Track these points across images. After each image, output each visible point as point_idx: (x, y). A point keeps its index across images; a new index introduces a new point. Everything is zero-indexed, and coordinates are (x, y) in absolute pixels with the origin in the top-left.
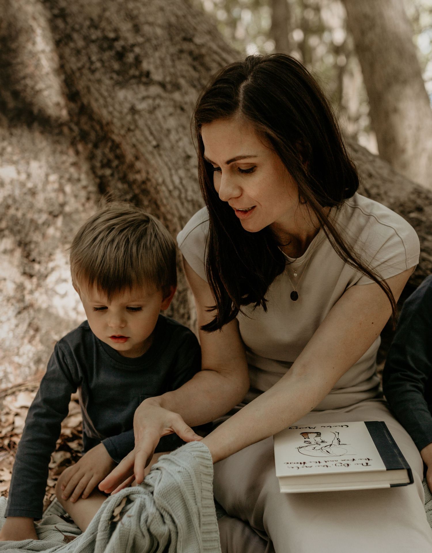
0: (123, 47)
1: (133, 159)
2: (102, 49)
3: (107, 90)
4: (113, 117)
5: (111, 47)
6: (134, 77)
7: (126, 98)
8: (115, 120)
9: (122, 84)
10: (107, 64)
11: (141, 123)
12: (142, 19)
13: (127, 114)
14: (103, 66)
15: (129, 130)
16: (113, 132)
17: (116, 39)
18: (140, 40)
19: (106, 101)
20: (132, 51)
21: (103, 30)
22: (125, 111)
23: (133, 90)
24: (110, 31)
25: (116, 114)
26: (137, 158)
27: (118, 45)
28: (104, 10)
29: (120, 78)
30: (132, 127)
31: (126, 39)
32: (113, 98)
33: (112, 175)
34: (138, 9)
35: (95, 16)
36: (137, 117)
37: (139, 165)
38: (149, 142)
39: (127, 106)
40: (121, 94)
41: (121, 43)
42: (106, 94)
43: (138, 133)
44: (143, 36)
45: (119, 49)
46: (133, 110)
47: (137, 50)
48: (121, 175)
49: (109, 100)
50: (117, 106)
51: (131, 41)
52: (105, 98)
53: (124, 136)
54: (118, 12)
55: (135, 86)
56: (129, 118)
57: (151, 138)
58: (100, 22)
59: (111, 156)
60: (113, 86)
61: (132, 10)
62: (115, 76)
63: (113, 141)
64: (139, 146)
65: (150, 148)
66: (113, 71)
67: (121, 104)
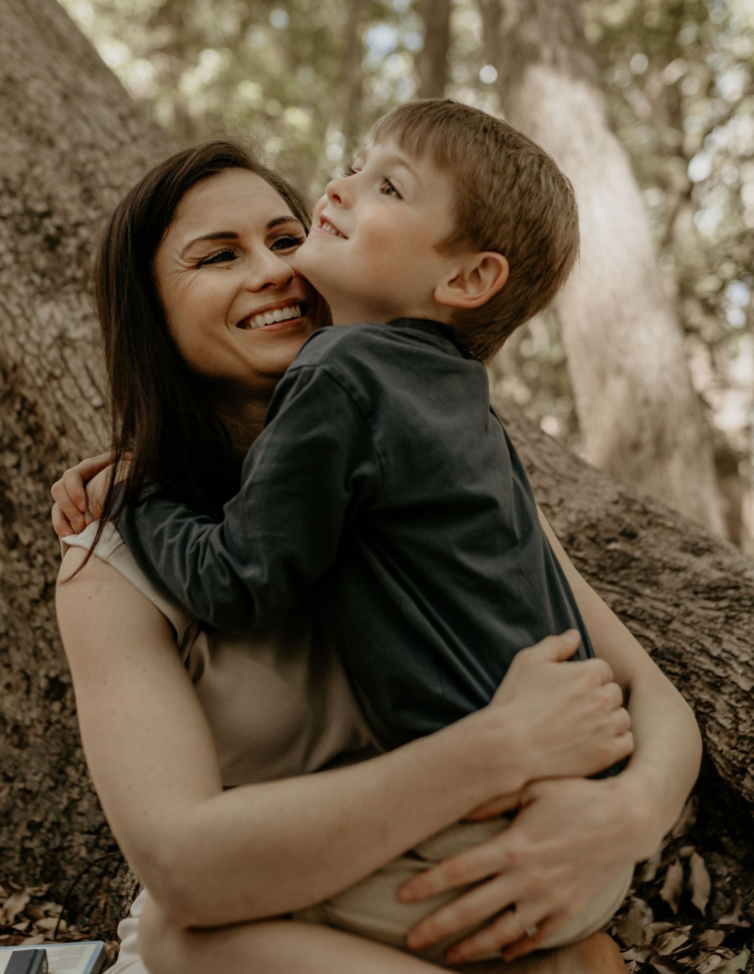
0: (59, 229)
1: (56, 433)
2: (19, 231)
3: (19, 305)
4: (25, 352)
5: (35, 229)
6: (74, 280)
7: (52, 317)
8: (28, 360)
9: (44, 294)
10: (24, 258)
11: (75, 364)
12: (101, 179)
13: (49, 347)
14: (17, 261)
15: (52, 376)
16: (23, 382)
17: (47, 214)
18: (92, 214)
19: (14, 324)
20: (75, 234)
21: (25, 199)
22: (48, 341)
23: (68, 302)
24: (38, 200)
25: (30, 348)
26: (63, 432)
27: (50, 226)
28: (32, 165)
29: (47, 282)
30: (57, 372)
31: (65, 214)
32: (28, 320)
33: (17, 466)
34: (96, 161)
35: (14, 177)
36: (68, 352)
37: (65, 443)
38: (88, 400)
39: (55, 332)
40: (43, 311)
41: (57, 220)
42: (16, 311)
43: (67, 382)
44: (97, 208)
45: (52, 231)
46: (62, 340)
47: (84, 232)
48: (35, 466)
49: (21, 321)
50: (33, 334)
51: (75, 217)
52: (13, 319)
53: (41, 390)
54: (57, 168)
55: (73, 297)
56: (53, 354)
57: (91, 392)
58: (23, 184)
59: (18, 430)
60: (32, 297)
61: (84, 165)
62: (37, 279)
63: (24, 400)
64: (68, 408)
65: (88, 411)
66: (36, 270)
67: (41, 328)
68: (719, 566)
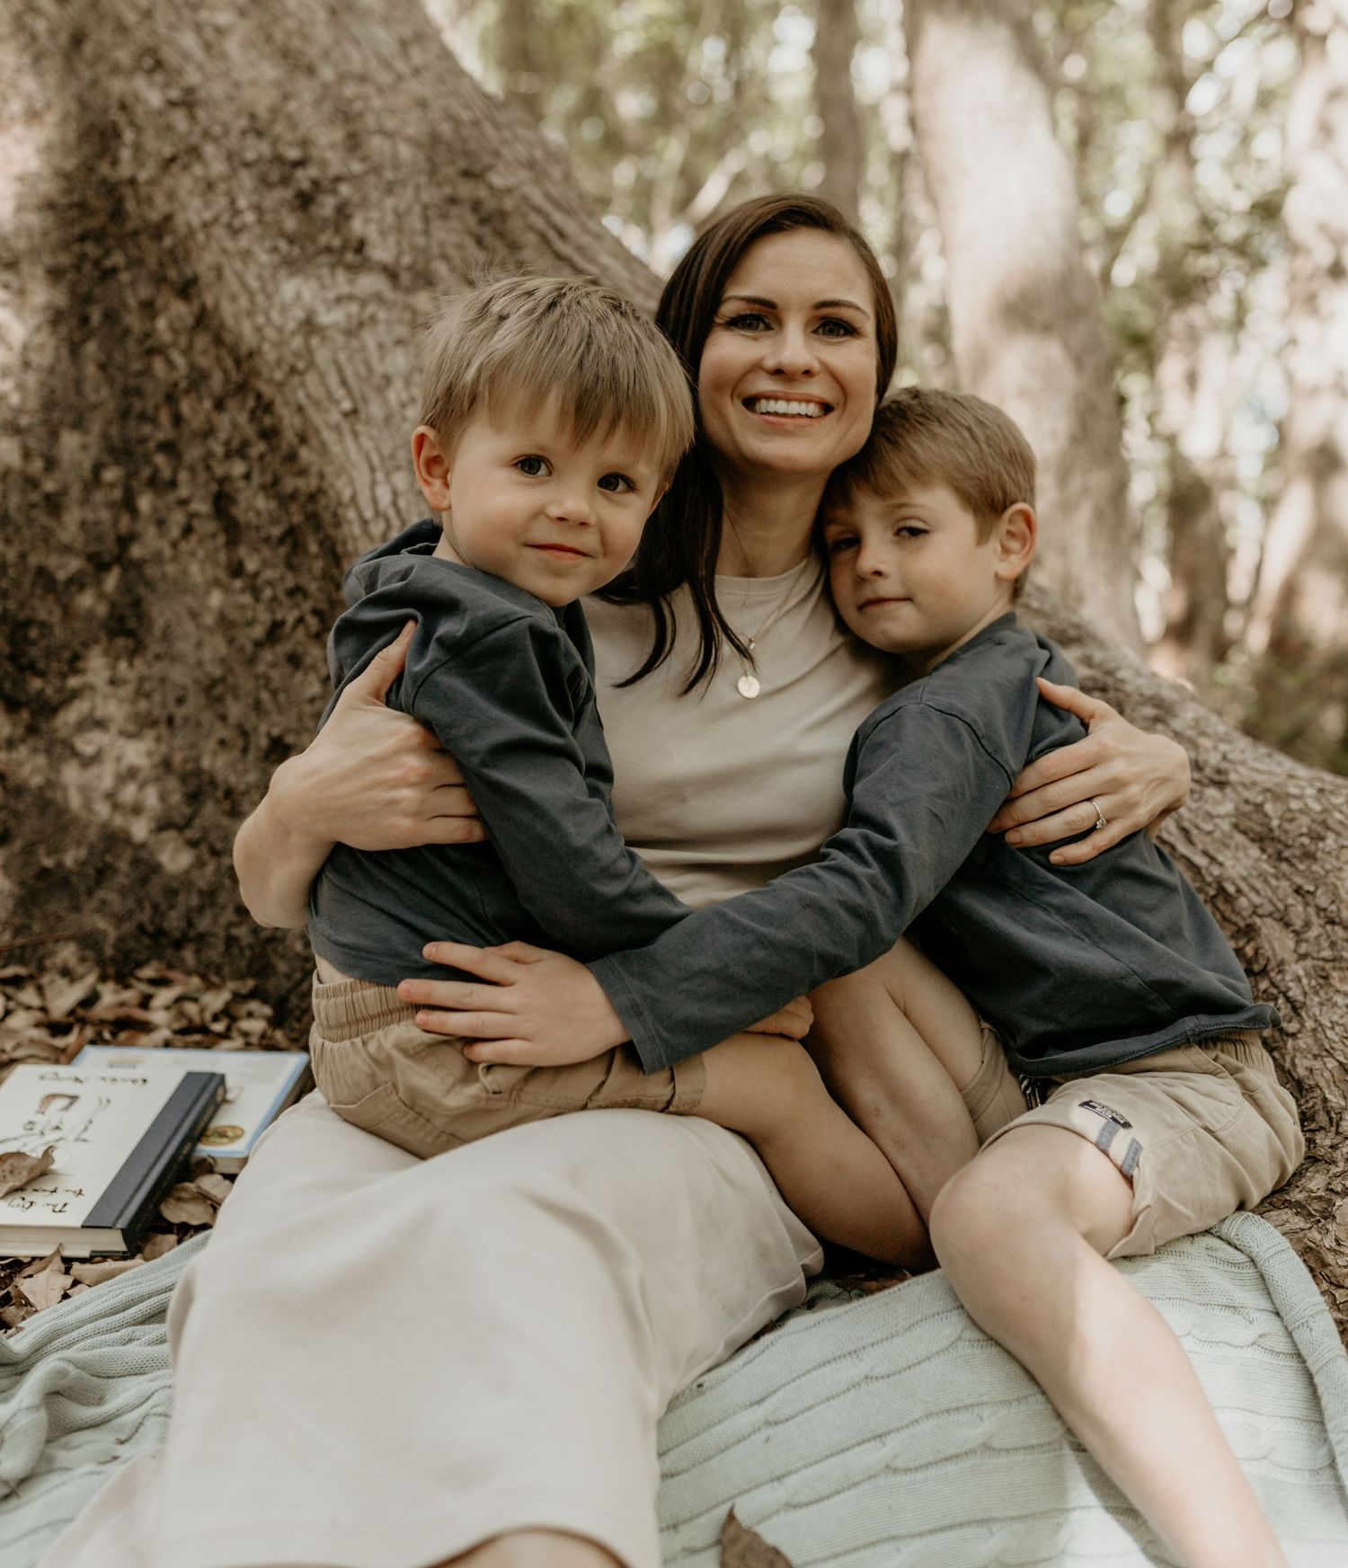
0: (315, 183)
1: (295, 441)
2: (265, 183)
3: (260, 277)
4: (263, 338)
5: (285, 181)
6: (329, 250)
7: (298, 297)
8: (266, 347)
9: (292, 265)
10: (269, 217)
11: (322, 356)
12: (371, 121)
13: (293, 334)
14: (260, 221)
15: (293, 370)
16: (258, 374)
17: (300, 164)
18: (357, 167)
19: (253, 302)
20: (334, 192)
21: (275, 141)
22: (291, 325)
23: (319, 278)
24: (291, 144)
25: (270, 332)
26: (303, 440)
27: (303, 178)
28: (286, 97)
29: (296, 251)
30: (301, 365)
31: (323, 164)
32: (269, 297)
33: (247, 476)
34: (366, 98)
35: (262, 111)
36: (315, 341)
37: (305, 454)
38: (336, 402)
39: (299, 314)
40: (289, 287)
41: (313, 171)
42: (254, 284)
43: (311, 379)
44: (364, 159)
45: (306, 185)
46: (309, 326)
47: (345, 189)
48: (268, 479)
49: (260, 299)
50: (275, 315)
51: (335, 168)
52: (251, 294)
53: (281, 385)
54: (318, 103)
55: (325, 272)
56: (297, 342)
57: (340, 393)
58: (273, 121)
59: (250, 431)
60: (276, 268)
61: (350, 102)
62: (283, 245)
63: (259, 397)
64: (311, 411)
65: (335, 417)
66: (282, 234)
67: (284, 309)
68: (1088, 661)
